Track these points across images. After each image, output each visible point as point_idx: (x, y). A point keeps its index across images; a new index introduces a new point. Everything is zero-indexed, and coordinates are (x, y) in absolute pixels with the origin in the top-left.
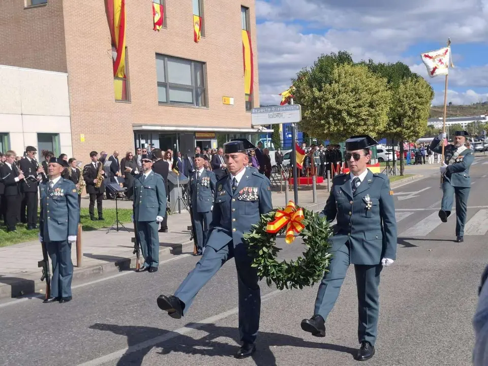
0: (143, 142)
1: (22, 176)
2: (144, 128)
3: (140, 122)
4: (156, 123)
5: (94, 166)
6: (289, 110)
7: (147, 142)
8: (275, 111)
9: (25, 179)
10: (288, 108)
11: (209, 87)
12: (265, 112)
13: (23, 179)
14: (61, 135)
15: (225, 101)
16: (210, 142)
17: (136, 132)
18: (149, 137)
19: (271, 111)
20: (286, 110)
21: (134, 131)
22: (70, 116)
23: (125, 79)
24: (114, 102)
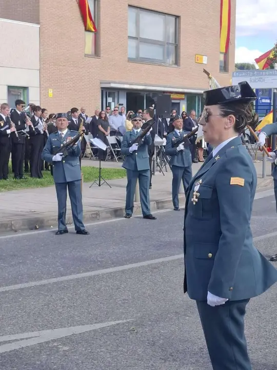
0: (110, 100)
1: (14, 129)
2: (113, 85)
3: (108, 79)
4: (124, 81)
5: (75, 122)
6: (272, 75)
7: (114, 101)
8: (257, 75)
9: (16, 132)
10: (271, 72)
11: (181, 44)
12: (247, 76)
13: (14, 132)
14: (30, 89)
15: (198, 60)
16: (179, 103)
17: (103, 89)
18: (116, 94)
19: (254, 75)
20: (269, 75)
21: (102, 88)
22: (40, 70)
23: (96, 32)
24: (83, 57)
